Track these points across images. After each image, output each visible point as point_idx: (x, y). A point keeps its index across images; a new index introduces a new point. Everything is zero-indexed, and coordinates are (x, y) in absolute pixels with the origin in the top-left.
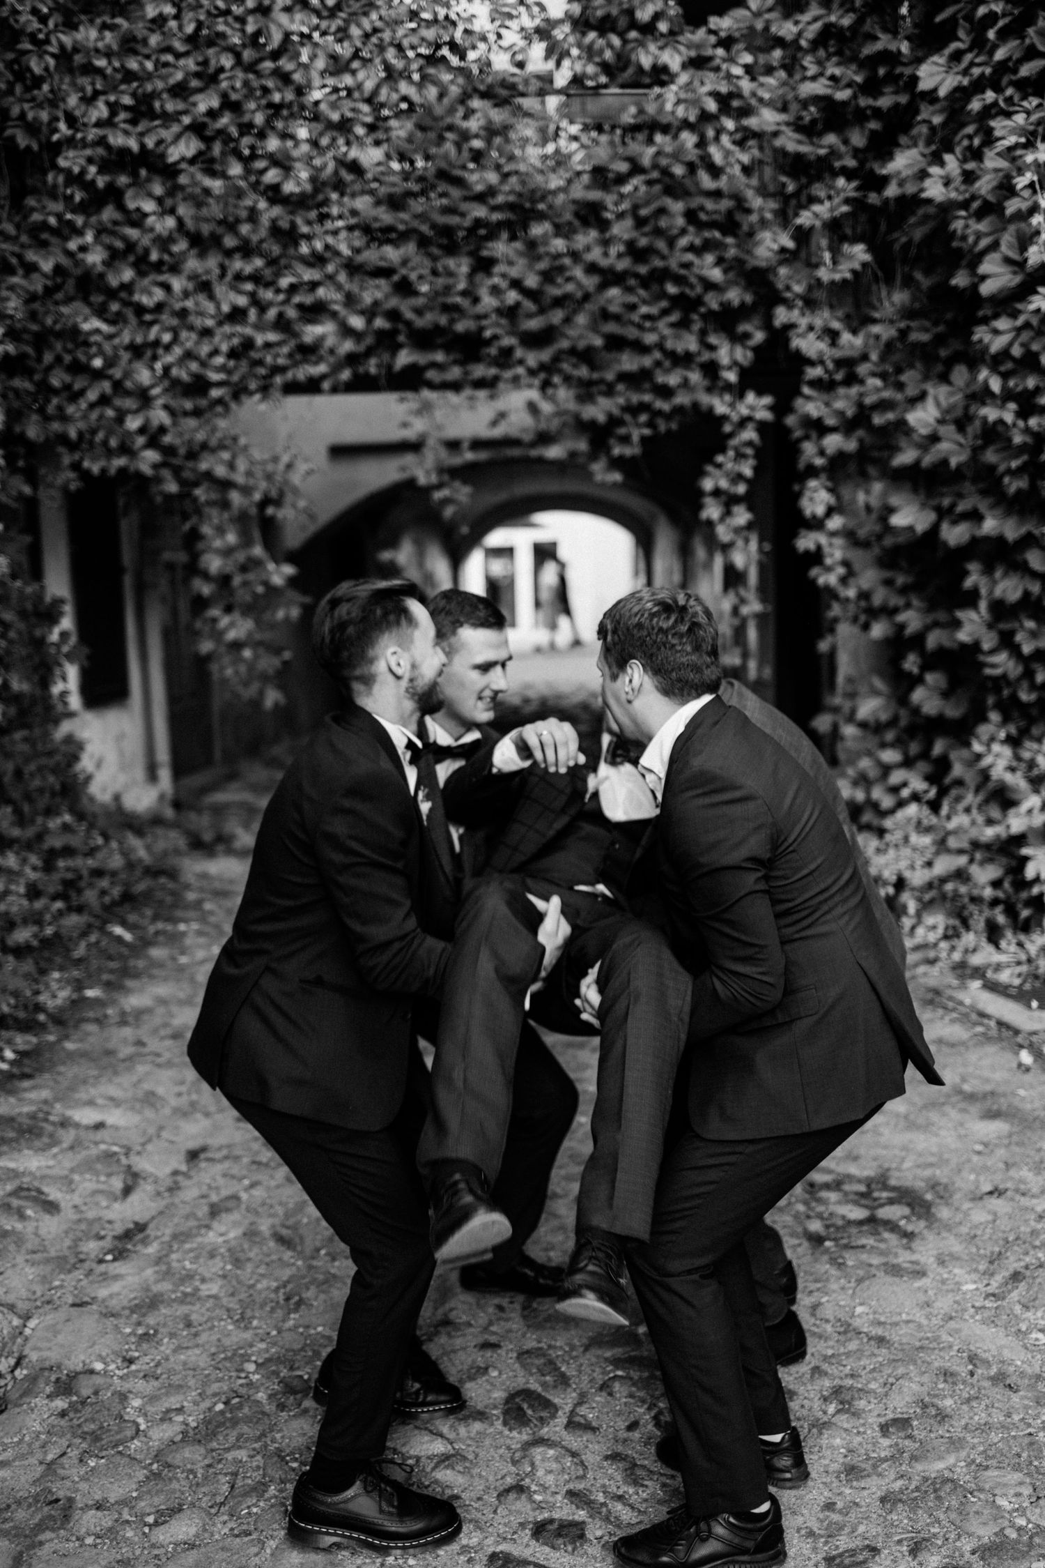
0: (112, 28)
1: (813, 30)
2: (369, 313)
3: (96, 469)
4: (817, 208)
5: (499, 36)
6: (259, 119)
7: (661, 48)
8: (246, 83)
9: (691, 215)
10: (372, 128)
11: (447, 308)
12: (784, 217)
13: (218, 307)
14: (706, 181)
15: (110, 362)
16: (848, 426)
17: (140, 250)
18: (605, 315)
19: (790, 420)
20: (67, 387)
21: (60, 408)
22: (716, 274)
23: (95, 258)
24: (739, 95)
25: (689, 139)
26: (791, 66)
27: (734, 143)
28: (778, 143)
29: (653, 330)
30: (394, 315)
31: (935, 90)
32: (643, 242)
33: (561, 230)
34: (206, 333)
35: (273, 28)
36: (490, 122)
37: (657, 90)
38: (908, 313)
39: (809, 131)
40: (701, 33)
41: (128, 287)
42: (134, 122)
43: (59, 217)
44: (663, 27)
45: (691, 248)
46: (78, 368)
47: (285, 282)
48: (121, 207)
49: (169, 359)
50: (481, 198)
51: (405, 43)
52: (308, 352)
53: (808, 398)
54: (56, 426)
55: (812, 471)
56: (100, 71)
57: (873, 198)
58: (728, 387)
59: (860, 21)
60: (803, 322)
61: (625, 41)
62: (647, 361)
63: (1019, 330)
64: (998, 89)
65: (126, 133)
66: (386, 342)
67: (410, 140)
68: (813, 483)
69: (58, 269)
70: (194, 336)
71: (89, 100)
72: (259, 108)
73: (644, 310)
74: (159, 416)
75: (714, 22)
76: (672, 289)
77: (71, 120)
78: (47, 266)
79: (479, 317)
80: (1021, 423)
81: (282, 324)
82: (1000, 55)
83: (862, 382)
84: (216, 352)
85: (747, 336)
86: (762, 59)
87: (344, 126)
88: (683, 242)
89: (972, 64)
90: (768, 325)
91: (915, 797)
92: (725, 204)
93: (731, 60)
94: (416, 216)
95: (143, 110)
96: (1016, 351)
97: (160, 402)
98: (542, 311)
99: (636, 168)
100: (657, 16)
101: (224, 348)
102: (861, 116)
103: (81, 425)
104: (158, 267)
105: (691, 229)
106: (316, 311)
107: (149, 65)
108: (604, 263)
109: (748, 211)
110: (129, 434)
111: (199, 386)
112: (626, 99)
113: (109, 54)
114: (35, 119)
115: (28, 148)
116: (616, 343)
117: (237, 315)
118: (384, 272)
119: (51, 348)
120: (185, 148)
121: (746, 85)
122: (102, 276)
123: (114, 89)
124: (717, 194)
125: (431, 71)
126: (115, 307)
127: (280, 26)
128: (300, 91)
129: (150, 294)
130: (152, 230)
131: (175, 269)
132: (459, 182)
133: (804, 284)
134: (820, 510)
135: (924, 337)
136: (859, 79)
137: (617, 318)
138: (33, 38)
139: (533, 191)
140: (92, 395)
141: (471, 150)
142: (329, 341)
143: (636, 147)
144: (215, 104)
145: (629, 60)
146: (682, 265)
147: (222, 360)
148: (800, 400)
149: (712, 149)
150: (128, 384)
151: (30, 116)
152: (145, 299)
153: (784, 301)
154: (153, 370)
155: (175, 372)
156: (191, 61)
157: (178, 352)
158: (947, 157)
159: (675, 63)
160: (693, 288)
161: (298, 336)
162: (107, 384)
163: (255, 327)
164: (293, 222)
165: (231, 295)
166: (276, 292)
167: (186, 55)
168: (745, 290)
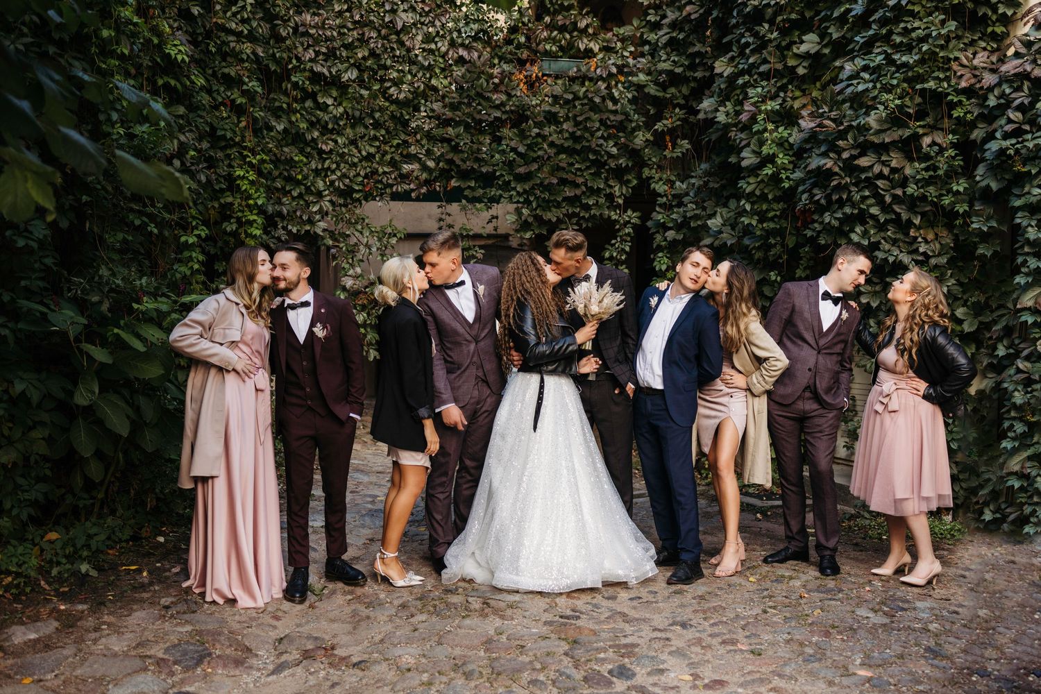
0: (318, 15)
1: (664, 40)
2: (437, 161)
3: (294, 230)
4: (665, 122)
6: (388, 62)
7: (590, 41)
8: (383, 45)
9: (603, 122)
10: (443, 70)
11: (477, 160)
12: (648, 126)
13: (360, 152)
14: (610, 105)
15: (305, 178)
16: (678, 227)
17: (323, 123)
18: (559, 169)
19: (649, 224)
20: (283, 188)
22: (614, 151)
23: (304, 125)
24: (627, 65)
25: (602, 85)
26: (653, 54)
27: (624, 88)
28: (646, 90)
29: (582, 176)
30: (451, 162)
31: (722, 73)
32: (579, 133)
33: (539, 125)
34: (355, 165)
35: (398, 20)
36: (503, 70)
37: (587, 60)
38: (707, 173)
39: (663, 87)
40: (609, 35)
41: (315, 141)
42: (326, 60)
43: (287, 104)
44: (590, 31)
45: (602, 137)
46: (289, 179)
47: (395, 142)
48: (315, 101)
49: (334, 177)
50: (497, 107)
51: (463, 30)
52: (405, 177)
53: (659, 213)
54: (276, 207)
55: (660, 249)
56: (311, 36)
57: (692, 119)
58: (619, 206)
59: (688, 36)
60: (657, 176)
61: (572, 37)
62: (578, 192)
63: (759, 182)
64: (751, 76)
65: (322, 65)
66: (445, 175)
67: (463, 77)
68: (660, 254)
69: (285, 130)
70: (347, 166)
71: (306, 49)
72: (389, 57)
73: (577, 166)
74: (326, 205)
75: (616, 30)
76: (591, 157)
77: (298, 59)
78: (280, 127)
79: (494, 165)
80: (760, 226)
81: (393, 164)
82: (751, 60)
83: (686, 206)
84: (358, 175)
85: (629, 181)
86: (640, 49)
87: (430, 68)
88: (599, 134)
89: (739, 63)
90: (639, 177)
92: (620, 118)
93: (624, 49)
94: (465, 114)
95: (331, 55)
96: (758, 192)
97: (328, 198)
98: (526, 164)
99: (576, 97)
100: (587, 26)
101: (362, 173)
102: (687, 80)
103: (288, 207)
104: (332, 131)
105: (603, 128)
106: (410, 158)
107: (335, 34)
108: (558, 142)
109: (631, 121)
110: (312, 212)
111: (347, 193)
112: (572, 64)
113: (317, 28)
114: (280, 57)
115: (275, 70)
116: (563, 182)
117: (370, 157)
118: (449, 141)
119: (278, 168)
120: (353, 74)
121: (631, 61)
122: (303, 134)
123: (318, 44)
124: (615, 112)
125: (475, 44)
126: (309, 149)
127: (401, 18)
128: (409, 50)
129: (327, 144)
130: (331, 113)
131: (339, 133)
132: (488, 99)
133: (658, 158)
134: (664, 267)
135: (716, 186)
136: (686, 63)
137: (564, 169)
138: (281, 18)
139: (524, 105)
140: (295, 194)
141: (493, 83)
142: (415, 174)
143: (576, 87)
144: (366, 54)
145: (574, 45)
146: (597, 145)
147: (361, 179)
148: (654, 213)
149: (614, 91)
150: (313, 188)
151: (278, 55)
152: (324, 147)
153: (648, 165)
154: (325, 182)
155: (337, 184)
156: (355, 33)
157: (339, 174)
158: (727, 103)
159: (596, 48)
160: (602, 157)
161: (400, 169)
162: (303, 187)
163: (378, 163)
164: (401, 113)
165: (367, 147)
166: (391, 147)
167: (353, 30)
168: (628, 159)
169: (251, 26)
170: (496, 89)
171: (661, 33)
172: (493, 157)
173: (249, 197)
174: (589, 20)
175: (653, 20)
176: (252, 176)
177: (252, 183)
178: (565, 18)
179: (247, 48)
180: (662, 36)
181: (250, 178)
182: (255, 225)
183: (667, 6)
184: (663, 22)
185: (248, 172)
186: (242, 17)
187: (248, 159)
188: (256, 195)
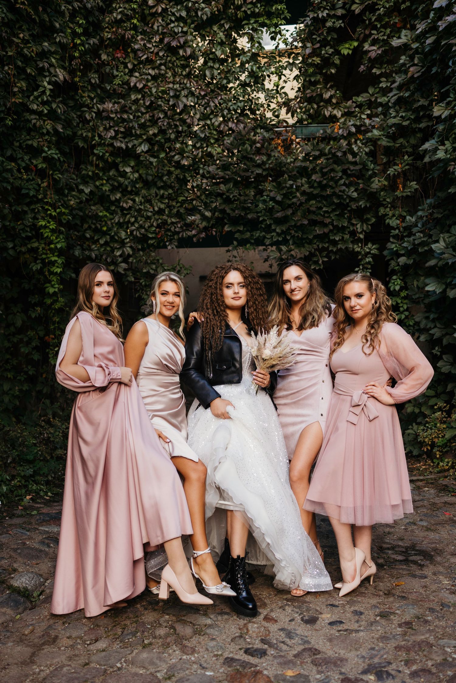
0: (118, 103)
1: (393, 100)
2: (213, 211)
4: (396, 167)
5: (269, 105)
6: (173, 136)
7: (334, 109)
8: (169, 123)
9: (344, 172)
10: (217, 140)
11: (245, 209)
12: (382, 172)
13: (153, 208)
14: (350, 157)
15: (109, 229)
16: (409, 253)
17: (124, 186)
18: (309, 212)
19: (385, 253)
20: (92, 238)
21: (89, 246)
22: (355, 195)
23: (106, 188)
24: (364, 125)
25: (344, 143)
26: (385, 114)
27: (362, 144)
28: (380, 143)
29: (329, 217)
30: (223, 211)
31: (440, 116)
32: (325, 182)
33: (293, 178)
34: (149, 218)
35: (180, 102)
36: (264, 137)
37: (332, 124)
38: (431, 206)
39: (393, 137)
40: (350, 103)
41: (118, 201)
42: (124, 138)
43: (93, 172)
44: (334, 101)
45: (345, 184)
46: (97, 231)
47: (180, 199)
48: (118, 170)
49: (134, 228)
50: (259, 166)
51: (231, 108)
52: (189, 226)
53: (393, 243)
54: (87, 253)
55: (394, 272)
56: (113, 119)
57: (419, 163)
58: (360, 240)
59: (412, 94)
60: (391, 213)
61: (319, 107)
62: (326, 230)
65: (121, 142)
66: (220, 222)
67: (232, 144)
68: (394, 277)
69: (91, 192)
70: (143, 219)
71: (107, 129)
72: (173, 132)
73: (324, 209)
74: (128, 250)
75: (354, 98)
76: (336, 201)
77: (100, 136)
78: (87, 191)
79: (257, 213)
81: (179, 215)
83: (415, 235)
84: (152, 225)
85: (368, 220)
86: (374, 112)
87: (206, 139)
88: (342, 182)
90: (376, 216)
91: (440, 409)
92: (358, 167)
93: (362, 113)
94: (233, 173)
95: (128, 134)
97: (129, 245)
98: (283, 210)
99: (322, 154)
100: (331, 97)
101: (155, 224)
102: (414, 132)
103: (97, 252)
104: (131, 193)
105: (344, 177)
106: (193, 211)
107: (131, 117)
108: (308, 190)
109: (368, 170)
110: (116, 256)
111: (144, 239)
112: (319, 128)
113: (116, 113)
114: (86, 136)
115: (83, 147)
116: (313, 223)
117: (161, 212)
118: (220, 195)
119: (88, 222)
120: (144, 147)
121: (367, 121)
122: (109, 196)
123: (118, 125)
124: (355, 163)
125: (242, 118)
126: (113, 208)
127: (182, 102)
128: (189, 126)
129: (127, 203)
130: (129, 178)
131: (137, 194)
132: (252, 160)
133: (392, 198)
134: (397, 288)
135: (440, 216)
136: (412, 117)
137: (314, 212)
138: (87, 106)
139: (281, 163)
140: (102, 242)
141: (256, 147)
142: (197, 222)
143: (322, 146)
144: (156, 131)
145: (321, 112)
146: (340, 191)
147: (154, 229)
148: (389, 244)
149: (353, 146)
150: (116, 238)
151: (84, 135)
152: (125, 205)
153: (383, 205)
154: (127, 232)
155: (135, 233)
156: (148, 115)
157: (137, 225)
158: (446, 142)
159: (339, 114)
160: (345, 200)
161: (185, 220)
162: (108, 237)
163: (168, 216)
164: (184, 176)
165: (159, 204)
166: (177, 203)
167: (146, 113)
168: (367, 201)
169: (52, 108)
170: (258, 152)
171: (391, 95)
172: (257, 206)
173: (51, 242)
174: (333, 92)
175: (384, 86)
176: (53, 226)
177: (53, 231)
178: (313, 91)
179: (48, 125)
180: (393, 97)
181: (51, 227)
182: (56, 265)
183: (396, 74)
184: (393, 86)
185: (49, 222)
186: (43, 100)
187: (49, 212)
188: (56, 241)
